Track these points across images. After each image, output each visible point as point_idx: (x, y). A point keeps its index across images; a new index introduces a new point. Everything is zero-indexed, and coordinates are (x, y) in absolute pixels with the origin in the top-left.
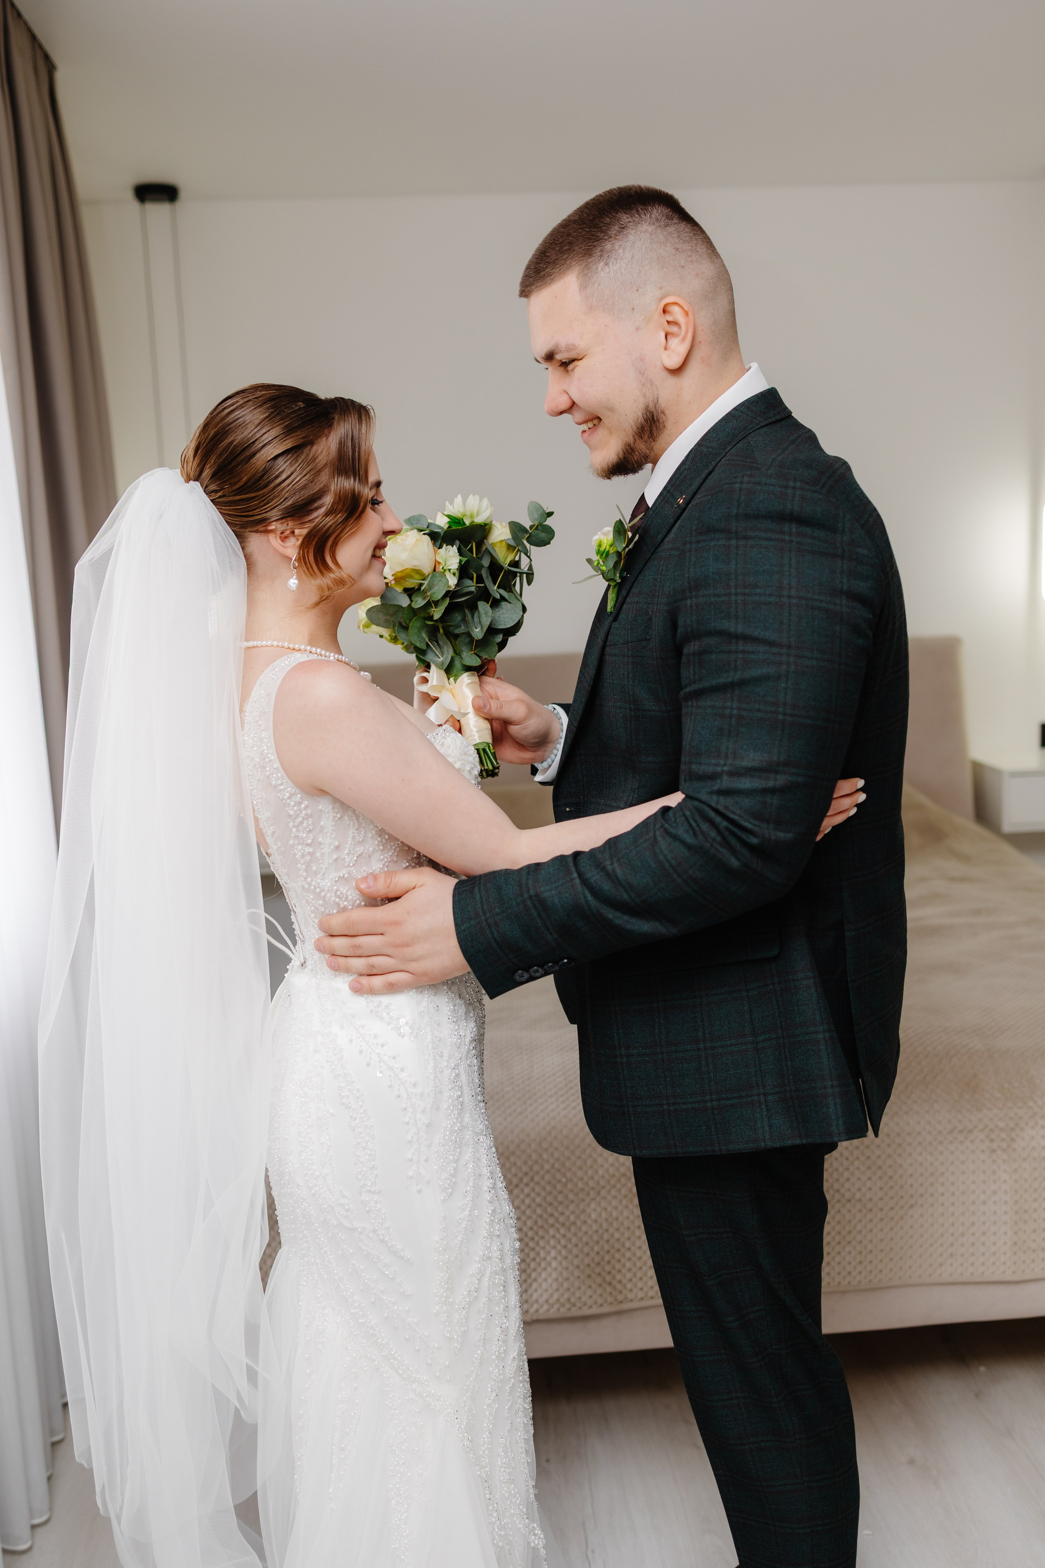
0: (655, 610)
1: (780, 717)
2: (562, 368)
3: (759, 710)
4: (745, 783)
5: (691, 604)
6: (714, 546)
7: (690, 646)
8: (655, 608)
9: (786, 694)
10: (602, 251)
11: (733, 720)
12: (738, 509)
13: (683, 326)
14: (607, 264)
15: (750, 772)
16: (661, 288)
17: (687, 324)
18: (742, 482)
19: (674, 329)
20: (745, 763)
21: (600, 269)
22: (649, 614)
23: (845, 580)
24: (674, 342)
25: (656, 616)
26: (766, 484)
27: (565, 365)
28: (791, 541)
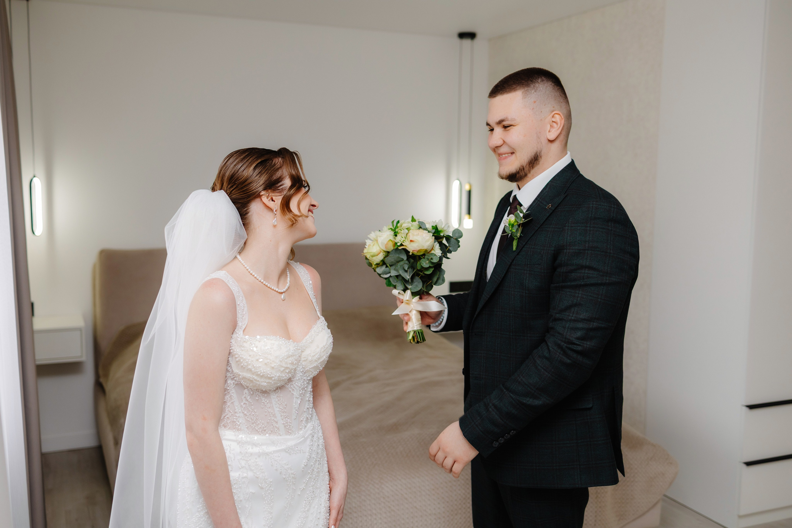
0: (545, 252)
1: (599, 300)
2: (503, 129)
3: (590, 296)
4: (580, 325)
5: (566, 252)
6: (579, 229)
7: (562, 269)
8: (545, 251)
9: (603, 291)
10: (534, 86)
11: (579, 299)
12: (592, 215)
13: (559, 124)
14: (535, 91)
15: (583, 320)
16: (554, 107)
17: (561, 124)
18: (593, 204)
19: (555, 124)
20: (581, 317)
21: (532, 92)
22: (541, 254)
23: (629, 248)
24: (553, 130)
25: (545, 255)
26: (603, 205)
27: (505, 127)
28: (612, 230)
